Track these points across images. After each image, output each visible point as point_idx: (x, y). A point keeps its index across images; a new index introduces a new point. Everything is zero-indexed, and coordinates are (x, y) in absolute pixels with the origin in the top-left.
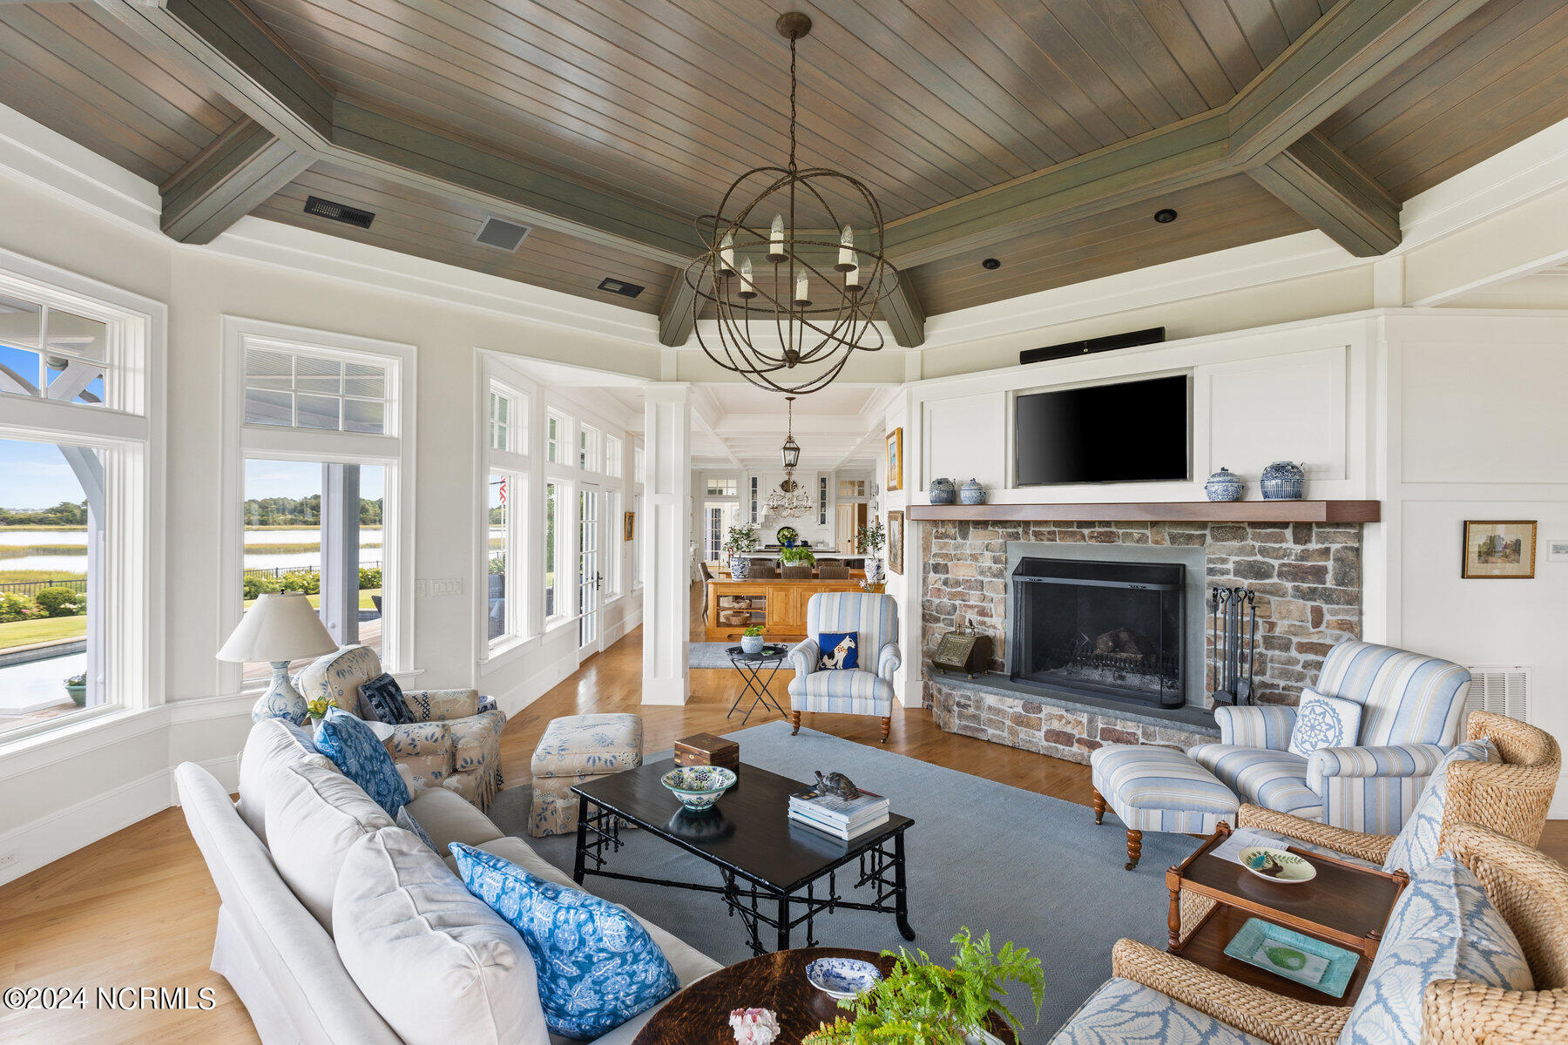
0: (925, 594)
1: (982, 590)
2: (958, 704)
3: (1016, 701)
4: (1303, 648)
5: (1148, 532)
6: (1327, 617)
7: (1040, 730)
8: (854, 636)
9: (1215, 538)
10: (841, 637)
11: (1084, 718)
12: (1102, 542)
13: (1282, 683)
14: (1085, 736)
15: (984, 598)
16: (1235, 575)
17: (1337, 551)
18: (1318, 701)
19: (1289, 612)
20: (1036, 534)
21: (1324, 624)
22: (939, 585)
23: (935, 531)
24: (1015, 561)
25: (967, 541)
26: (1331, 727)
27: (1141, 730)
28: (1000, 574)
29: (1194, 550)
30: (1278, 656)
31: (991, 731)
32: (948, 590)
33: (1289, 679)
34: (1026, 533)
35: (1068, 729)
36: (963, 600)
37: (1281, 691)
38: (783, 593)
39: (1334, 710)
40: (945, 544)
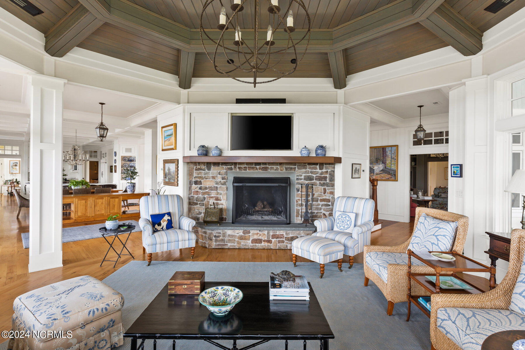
0: (190, 194)
1: (217, 190)
2: (215, 236)
3: (240, 231)
4: (322, 200)
5: (279, 167)
6: (327, 191)
7: (249, 240)
8: (169, 214)
9: (299, 169)
10: (163, 215)
11: (266, 232)
12: (263, 170)
13: (316, 212)
14: (266, 239)
15: (218, 193)
16: (304, 180)
17: (330, 172)
18: (343, 214)
19: (318, 190)
20: (239, 168)
21: (326, 193)
22: (197, 189)
23: (195, 167)
24: (231, 179)
25: (210, 171)
26: (348, 221)
27: (285, 233)
28: (224, 184)
29: (292, 173)
30: (316, 203)
31: (229, 244)
32: (201, 191)
33: (318, 210)
34: (235, 167)
35: (260, 238)
36: (209, 195)
37: (316, 214)
38: (84, 201)
39: (348, 216)
40: (200, 172)
